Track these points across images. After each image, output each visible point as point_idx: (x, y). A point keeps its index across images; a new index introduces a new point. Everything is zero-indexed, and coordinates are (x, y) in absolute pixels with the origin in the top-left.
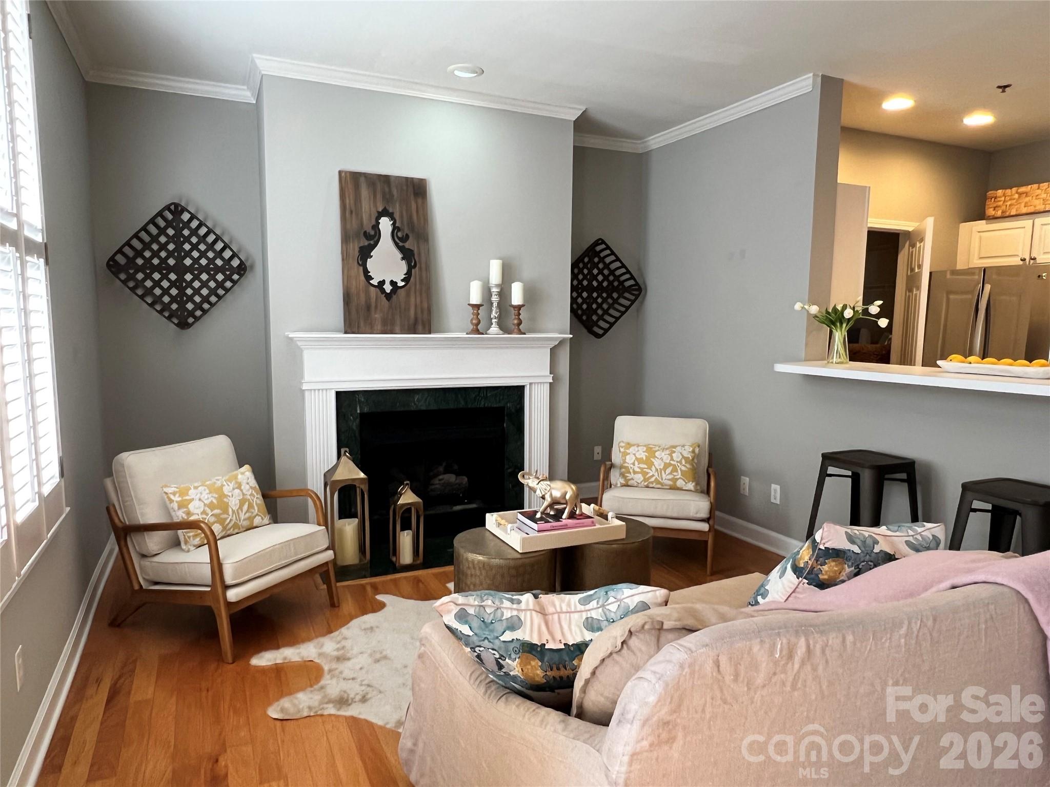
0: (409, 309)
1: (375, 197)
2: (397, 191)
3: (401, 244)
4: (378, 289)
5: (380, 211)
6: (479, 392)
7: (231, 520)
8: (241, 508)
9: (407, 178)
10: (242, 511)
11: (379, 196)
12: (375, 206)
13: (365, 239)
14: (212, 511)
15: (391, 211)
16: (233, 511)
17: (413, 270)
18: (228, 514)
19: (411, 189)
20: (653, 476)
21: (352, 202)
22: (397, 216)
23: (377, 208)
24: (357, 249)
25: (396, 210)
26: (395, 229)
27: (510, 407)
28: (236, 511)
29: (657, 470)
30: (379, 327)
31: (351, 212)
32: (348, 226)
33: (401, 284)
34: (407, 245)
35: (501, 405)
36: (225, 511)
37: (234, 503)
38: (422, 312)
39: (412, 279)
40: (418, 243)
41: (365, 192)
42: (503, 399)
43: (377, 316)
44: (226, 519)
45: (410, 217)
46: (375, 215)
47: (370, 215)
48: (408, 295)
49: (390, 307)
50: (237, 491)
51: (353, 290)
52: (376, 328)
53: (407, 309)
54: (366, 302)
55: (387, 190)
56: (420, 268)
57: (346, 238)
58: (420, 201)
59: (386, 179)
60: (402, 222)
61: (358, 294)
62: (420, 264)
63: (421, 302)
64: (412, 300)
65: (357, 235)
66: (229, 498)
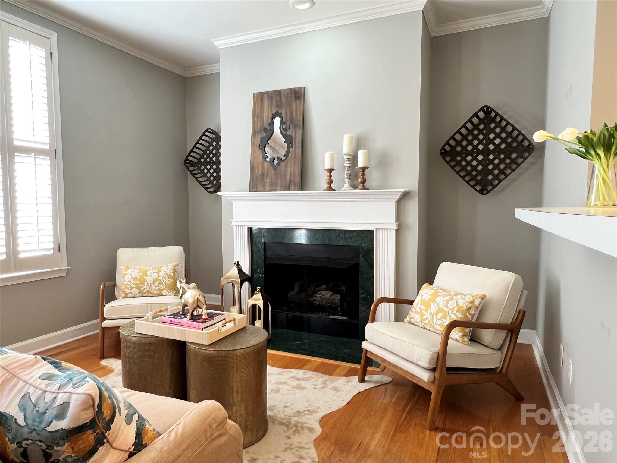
0: (286, 176)
1: (272, 106)
2: (285, 99)
3: (284, 133)
4: (269, 163)
5: (274, 113)
6: (339, 234)
7: (145, 288)
8: (154, 283)
9: (291, 89)
10: (154, 285)
11: (274, 104)
12: (271, 111)
13: (264, 133)
14: (134, 281)
15: (280, 112)
16: (148, 284)
17: (291, 149)
18: (144, 285)
19: (293, 95)
20: (427, 318)
21: (259, 111)
22: (283, 115)
23: (272, 112)
24: (259, 139)
25: (283, 111)
26: (282, 123)
27: (363, 247)
28: (150, 284)
29: (431, 313)
30: (268, 187)
31: (258, 117)
32: (256, 126)
33: (283, 158)
34: (288, 133)
35: (356, 244)
36: (143, 283)
37: (149, 280)
38: (294, 176)
39: (290, 155)
40: (295, 132)
41: (266, 103)
42: (357, 241)
43: (268, 181)
44: (142, 287)
45: (292, 114)
46: (271, 116)
47: (268, 117)
48: (286, 166)
49: (276, 174)
50: (155, 275)
51: (256, 165)
52: (266, 188)
53: (285, 175)
54: (262, 172)
55: (278, 99)
56: (295, 148)
57: (254, 133)
58: (298, 102)
59: (278, 93)
60: (286, 119)
61: (258, 167)
62: (295, 144)
63: (294, 169)
64: (289, 169)
65: (260, 132)
66: (148, 277)
